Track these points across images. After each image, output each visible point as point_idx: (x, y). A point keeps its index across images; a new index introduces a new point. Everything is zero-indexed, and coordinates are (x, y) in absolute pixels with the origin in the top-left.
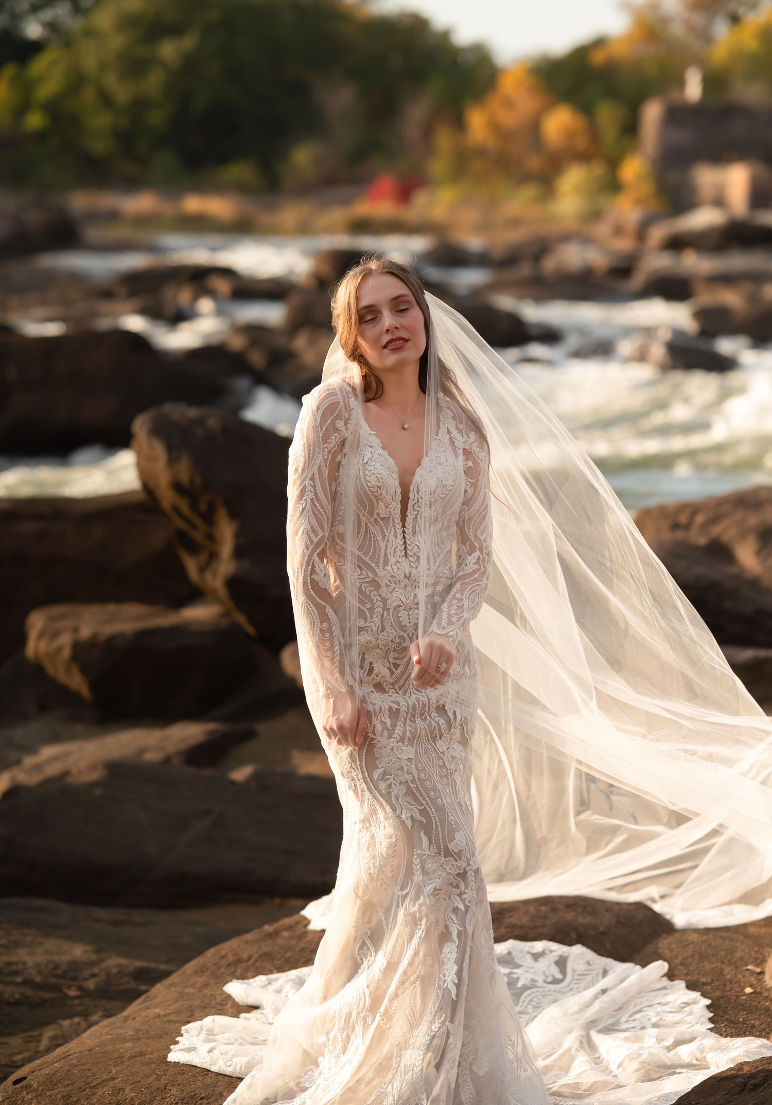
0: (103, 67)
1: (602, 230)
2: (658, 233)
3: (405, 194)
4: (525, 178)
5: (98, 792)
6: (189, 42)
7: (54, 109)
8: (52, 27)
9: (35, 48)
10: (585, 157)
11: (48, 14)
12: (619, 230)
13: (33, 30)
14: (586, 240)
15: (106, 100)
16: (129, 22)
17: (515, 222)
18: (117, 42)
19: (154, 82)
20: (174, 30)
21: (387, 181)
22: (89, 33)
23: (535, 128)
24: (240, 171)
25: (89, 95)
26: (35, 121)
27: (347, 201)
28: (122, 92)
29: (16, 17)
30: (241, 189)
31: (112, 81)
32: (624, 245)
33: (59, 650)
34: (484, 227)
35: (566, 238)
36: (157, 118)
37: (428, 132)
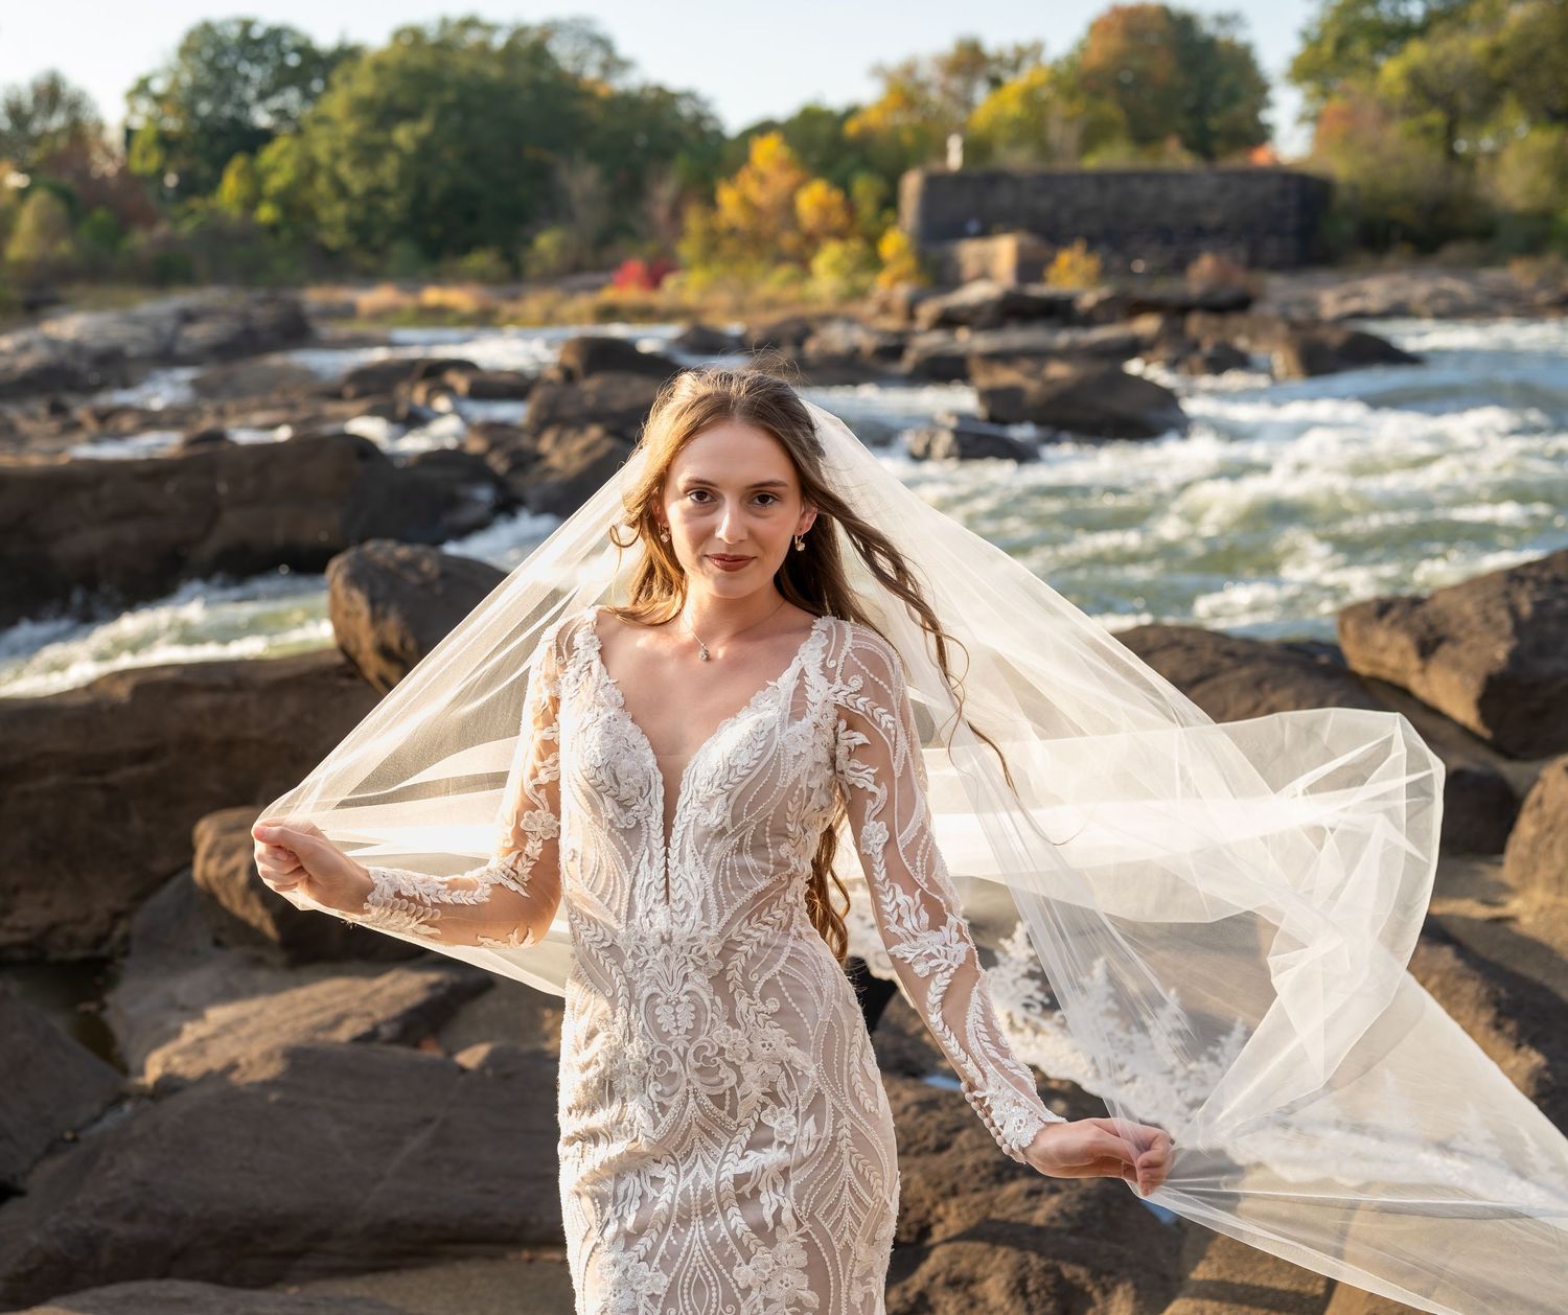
0: (336, 155)
1: (869, 308)
2: (928, 310)
3: (654, 279)
4: (780, 259)
5: (274, 1097)
6: (424, 127)
7: (285, 200)
8: (282, 114)
9: (266, 137)
10: (841, 235)
11: (276, 102)
12: (885, 309)
13: (262, 118)
14: (851, 321)
15: (341, 190)
16: (362, 106)
17: (770, 304)
18: (350, 128)
19: (389, 169)
20: (410, 114)
21: (636, 266)
22: (322, 120)
23: (788, 206)
24: (480, 260)
25: (322, 184)
26: (266, 213)
27: (596, 288)
28: (357, 182)
29: (243, 105)
30: (483, 278)
31: (344, 169)
32: (892, 323)
33: (234, 873)
34: (738, 310)
35: (827, 319)
36: (391, 206)
37: (676, 214)
